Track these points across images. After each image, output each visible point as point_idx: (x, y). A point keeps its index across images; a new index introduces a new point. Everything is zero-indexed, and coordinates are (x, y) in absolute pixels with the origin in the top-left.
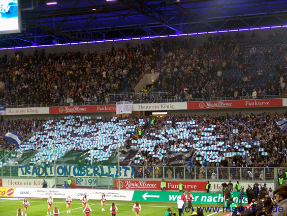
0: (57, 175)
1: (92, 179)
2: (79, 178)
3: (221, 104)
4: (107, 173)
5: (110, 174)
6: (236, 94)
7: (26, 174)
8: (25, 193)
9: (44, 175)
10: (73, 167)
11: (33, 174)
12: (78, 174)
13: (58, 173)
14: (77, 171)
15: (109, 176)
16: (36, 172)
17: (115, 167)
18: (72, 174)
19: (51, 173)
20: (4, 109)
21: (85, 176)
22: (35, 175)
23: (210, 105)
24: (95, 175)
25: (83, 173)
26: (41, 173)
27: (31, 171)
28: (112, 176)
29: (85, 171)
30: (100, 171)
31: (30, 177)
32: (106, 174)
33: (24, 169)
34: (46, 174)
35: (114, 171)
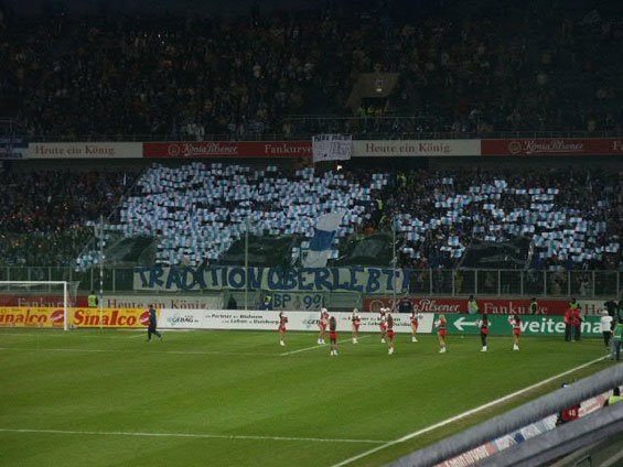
0: (230, 286)
1: (312, 296)
2: (282, 295)
3: (558, 146)
4: (347, 283)
5: (355, 285)
6: (592, 125)
7: (151, 286)
8: (182, 320)
9: (197, 287)
10: (266, 270)
11: (168, 287)
12: (279, 286)
13: (233, 283)
14: (276, 279)
15: (352, 288)
16: (177, 281)
17: (366, 269)
18: (264, 285)
19: (215, 283)
20: (25, 145)
21: (296, 289)
22: (174, 287)
23: (532, 147)
24: (320, 288)
25: (290, 283)
26: (188, 283)
27: (164, 278)
28: (360, 288)
29: (296, 278)
30: (330, 280)
31: (161, 293)
32: (345, 286)
33: (147, 274)
34: (203, 285)
35: (363, 278)
